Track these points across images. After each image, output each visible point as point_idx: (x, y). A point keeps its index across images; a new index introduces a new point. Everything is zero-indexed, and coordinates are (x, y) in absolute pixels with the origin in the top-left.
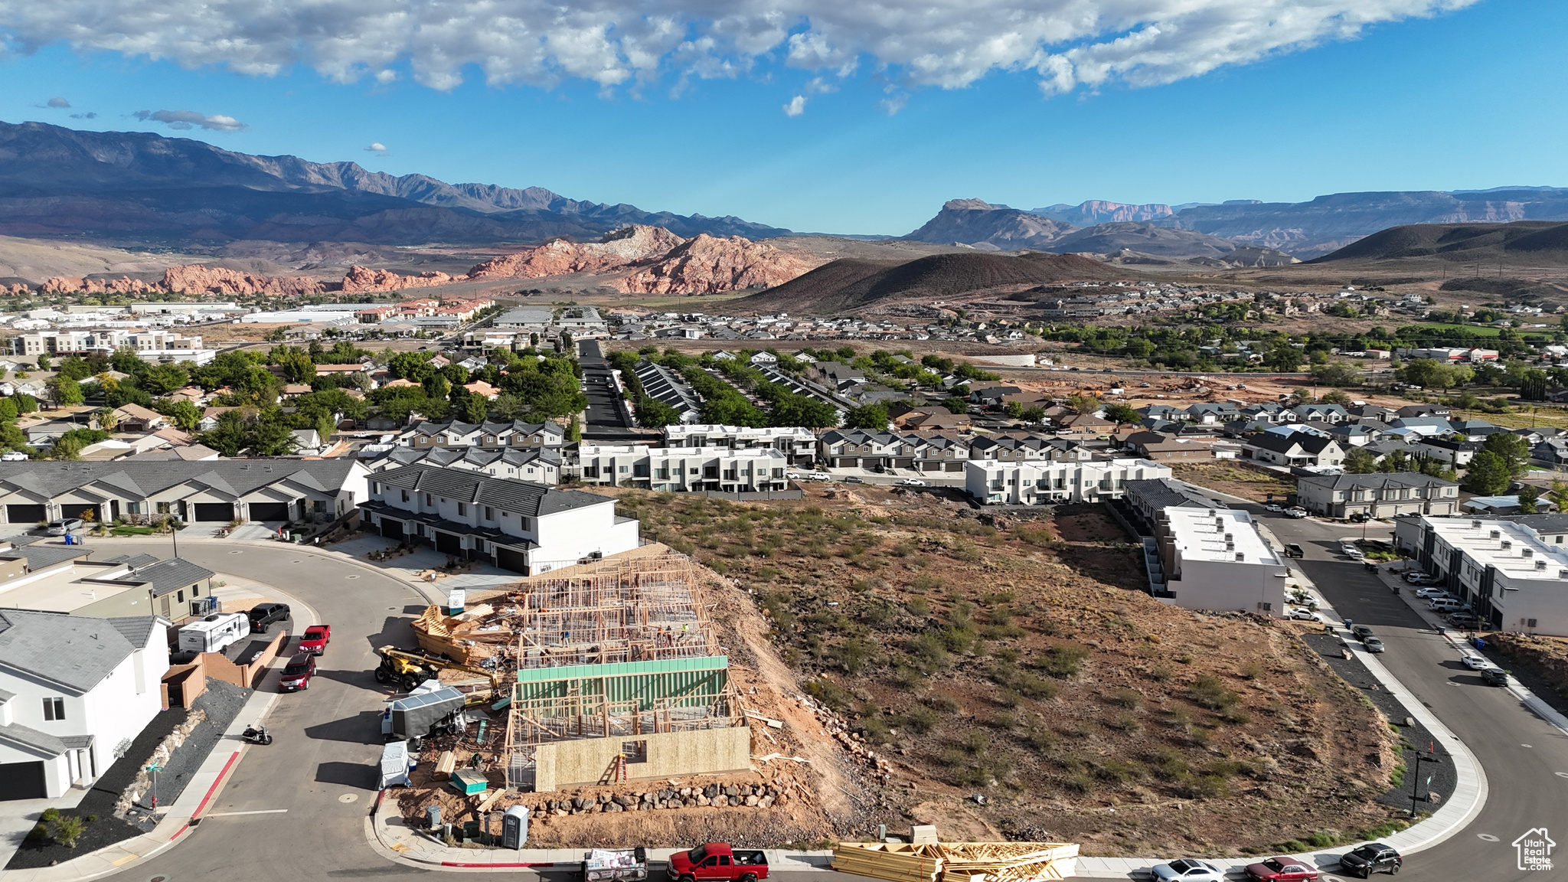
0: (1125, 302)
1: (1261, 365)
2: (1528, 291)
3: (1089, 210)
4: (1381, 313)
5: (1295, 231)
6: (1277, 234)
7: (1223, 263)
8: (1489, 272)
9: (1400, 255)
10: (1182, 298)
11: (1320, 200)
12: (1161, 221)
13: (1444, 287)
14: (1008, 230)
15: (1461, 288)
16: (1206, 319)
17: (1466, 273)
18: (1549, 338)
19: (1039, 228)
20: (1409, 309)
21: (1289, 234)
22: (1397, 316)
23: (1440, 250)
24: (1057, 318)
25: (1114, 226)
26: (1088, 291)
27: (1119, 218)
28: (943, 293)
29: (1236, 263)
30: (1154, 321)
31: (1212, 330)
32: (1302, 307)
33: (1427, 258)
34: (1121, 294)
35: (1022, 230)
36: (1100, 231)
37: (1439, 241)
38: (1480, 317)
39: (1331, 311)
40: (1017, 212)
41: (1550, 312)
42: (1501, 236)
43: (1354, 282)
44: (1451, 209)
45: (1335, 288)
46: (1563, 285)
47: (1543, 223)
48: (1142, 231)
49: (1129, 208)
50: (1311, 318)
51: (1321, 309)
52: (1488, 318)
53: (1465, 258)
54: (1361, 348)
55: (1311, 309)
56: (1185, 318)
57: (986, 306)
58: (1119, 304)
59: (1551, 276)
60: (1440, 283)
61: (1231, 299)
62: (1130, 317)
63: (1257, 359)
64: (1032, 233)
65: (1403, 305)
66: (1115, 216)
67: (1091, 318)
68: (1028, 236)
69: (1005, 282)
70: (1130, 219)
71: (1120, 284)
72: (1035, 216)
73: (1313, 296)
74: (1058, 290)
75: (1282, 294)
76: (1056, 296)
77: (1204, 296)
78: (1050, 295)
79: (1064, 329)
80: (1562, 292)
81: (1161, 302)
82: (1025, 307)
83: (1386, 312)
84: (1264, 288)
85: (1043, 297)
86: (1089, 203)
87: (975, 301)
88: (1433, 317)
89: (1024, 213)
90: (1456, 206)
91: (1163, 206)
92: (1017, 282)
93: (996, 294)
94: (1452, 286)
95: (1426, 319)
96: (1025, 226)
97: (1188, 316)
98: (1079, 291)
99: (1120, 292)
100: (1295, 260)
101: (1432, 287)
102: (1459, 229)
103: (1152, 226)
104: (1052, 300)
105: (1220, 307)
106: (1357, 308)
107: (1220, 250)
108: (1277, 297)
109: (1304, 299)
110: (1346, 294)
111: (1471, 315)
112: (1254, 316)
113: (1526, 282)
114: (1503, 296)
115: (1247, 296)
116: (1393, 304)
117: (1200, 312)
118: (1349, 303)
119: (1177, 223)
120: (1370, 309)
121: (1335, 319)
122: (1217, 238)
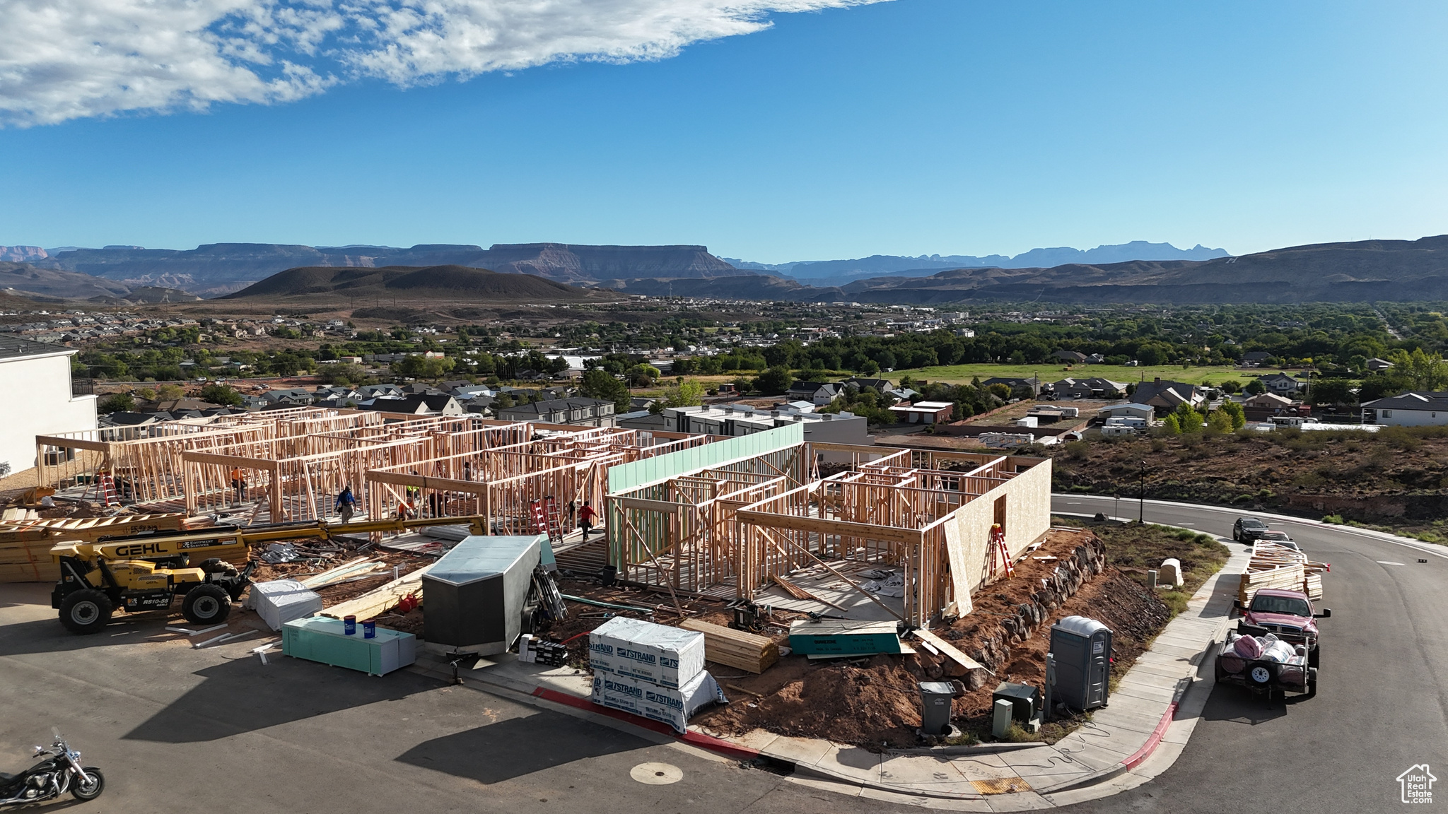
0: (58, 330)
1: (255, 372)
2: (418, 318)
4: (318, 334)
5: (184, 276)
6: (166, 278)
7: (126, 301)
8: (386, 303)
9: (303, 292)
10: (123, 325)
11: (203, 249)
12: (38, 262)
13: (354, 315)
15: (367, 316)
16: (157, 343)
17: (370, 304)
20: (338, 331)
21: (179, 279)
22: (332, 337)
23: (335, 288)
29: (140, 302)
30: (98, 347)
32: (250, 331)
33: (327, 294)
37: (332, 280)
38: (397, 336)
39: (277, 333)
41: (443, 332)
42: (380, 277)
43: (278, 312)
45: (267, 316)
46: (442, 313)
47: (408, 268)
48: (20, 271)
50: (258, 339)
51: (267, 332)
52: (403, 336)
53: (358, 294)
54: (333, 358)
55: (258, 332)
56: (133, 343)
58: (49, 331)
59: (430, 306)
60: (351, 312)
63: (248, 369)
65: (332, 328)
71: (44, 313)
73: (253, 322)
75: (224, 320)
77: (146, 323)
80: (442, 317)
81: (99, 329)
83: (322, 334)
84: (203, 317)
88: (361, 337)
90: (322, 258)
91: (36, 249)
94: (361, 314)
95: (355, 339)
97: (137, 340)
99: (43, 319)
100: (199, 299)
101: (346, 314)
102: (346, 271)
103: (29, 267)
105: (167, 332)
106: (296, 331)
107: (115, 291)
108: (220, 322)
109: (248, 324)
110: (280, 321)
111: (389, 334)
112: (207, 338)
113: (412, 310)
114: (403, 322)
115: (190, 322)
116: (323, 328)
117: (147, 337)
118: (287, 327)
119: (57, 265)
120: (307, 332)
121: (282, 340)
122: (106, 281)
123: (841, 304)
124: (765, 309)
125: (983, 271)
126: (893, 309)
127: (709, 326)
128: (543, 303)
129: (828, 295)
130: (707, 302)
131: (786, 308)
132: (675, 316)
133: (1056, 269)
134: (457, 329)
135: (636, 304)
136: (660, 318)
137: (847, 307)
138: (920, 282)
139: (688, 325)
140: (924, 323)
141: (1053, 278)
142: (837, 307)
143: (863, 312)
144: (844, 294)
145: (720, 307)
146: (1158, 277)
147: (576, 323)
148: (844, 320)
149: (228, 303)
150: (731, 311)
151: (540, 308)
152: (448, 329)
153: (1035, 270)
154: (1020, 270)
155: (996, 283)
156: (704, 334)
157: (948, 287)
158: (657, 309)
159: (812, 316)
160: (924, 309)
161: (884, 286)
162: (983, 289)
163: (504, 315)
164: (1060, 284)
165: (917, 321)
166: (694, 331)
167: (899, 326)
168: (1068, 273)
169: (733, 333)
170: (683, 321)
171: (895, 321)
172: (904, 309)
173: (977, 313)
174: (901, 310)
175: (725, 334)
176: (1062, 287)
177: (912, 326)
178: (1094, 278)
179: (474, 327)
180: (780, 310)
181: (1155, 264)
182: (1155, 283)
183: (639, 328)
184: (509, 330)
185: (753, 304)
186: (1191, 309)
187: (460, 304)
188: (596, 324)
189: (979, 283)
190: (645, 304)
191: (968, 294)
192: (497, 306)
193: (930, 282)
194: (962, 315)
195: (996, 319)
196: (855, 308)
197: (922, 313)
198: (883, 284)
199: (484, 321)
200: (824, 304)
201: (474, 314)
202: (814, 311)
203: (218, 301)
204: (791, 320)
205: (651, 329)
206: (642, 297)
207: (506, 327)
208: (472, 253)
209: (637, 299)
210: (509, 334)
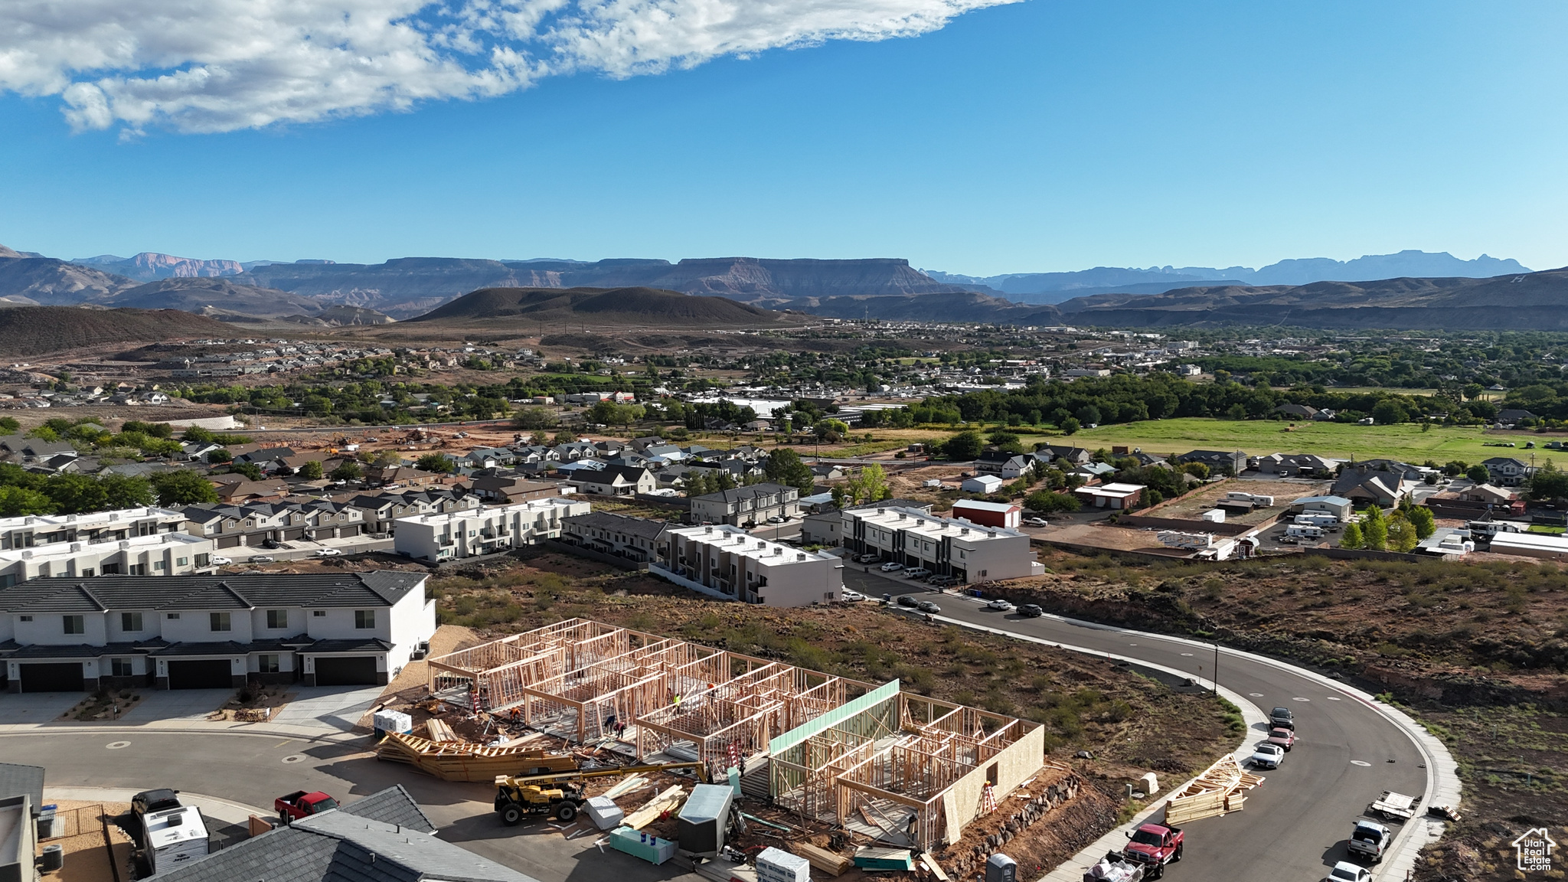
0: (263, 360)
1: (452, 414)
2: (606, 346)
3: (144, 262)
4: (508, 365)
5: (373, 292)
6: (356, 294)
7: (320, 321)
8: (573, 329)
9: (492, 315)
10: (323, 355)
11: (392, 263)
12: (234, 277)
13: (543, 342)
14: (47, 282)
15: (556, 343)
16: (356, 375)
17: (558, 331)
18: (649, 382)
19: (89, 281)
20: (528, 361)
21: (367, 294)
22: (522, 368)
23: (523, 311)
24: (191, 378)
25: (184, 281)
26: (215, 349)
27: (183, 272)
28: (23, 353)
29: (333, 321)
30: (302, 378)
31: (370, 385)
32: (443, 362)
34: (255, 352)
35: (67, 282)
36: (168, 285)
37: (520, 302)
38: (586, 367)
39: (468, 365)
40: (56, 262)
41: (631, 362)
42: (568, 300)
43: (469, 338)
44: (504, 276)
45: (458, 344)
46: (630, 340)
47: (591, 290)
48: (218, 287)
49: (193, 263)
50: (450, 371)
51: (459, 363)
52: (592, 368)
53: (545, 318)
54: (525, 396)
55: (451, 363)
56: (334, 374)
57: (90, 368)
58: (256, 362)
59: (618, 333)
60: (539, 339)
61: (372, 355)
62: (273, 375)
63: (444, 410)
64: (80, 286)
65: (522, 358)
66: (178, 271)
67: (231, 378)
68: (75, 289)
69: (104, 340)
70: (196, 274)
71: (250, 342)
72: (82, 267)
73: (445, 351)
74: (179, 348)
75: (418, 350)
76: (179, 355)
77: (345, 353)
78: (169, 354)
79: (205, 390)
80: (630, 346)
81: (302, 359)
82: (139, 367)
83: (512, 365)
84: (396, 344)
85: (163, 356)
86: (144, 256)
87: (70, 362)
88: (550, 368)
89: (66, 263)
90: (507, 273)
91: (232, 262)
92: (121, 340)
93: (96, 354)
94: (549, 341)
95: (545, 370)
96: (70, 278)
97: (336, 371)
98: (205, 349)
99: (248, 348)
100: (390, 320)
101: (534, 341)
103: (228, 282)
104: (175, 359)
105: (365, 363)
106: (487, 362)
107: (308, 308)
108: (413, 352)
109: (440, 354)
110: (471, 349)
111: (578, 365)
112: (402, 370)
113: (600, 338)
114: (591, 349)
115: (387, 352)
116: (513, 357)
117: (346, 368)
118: (478, 358)
119: (252, 281)
120: (498, 362)
121: (473, 371)
122: (299, 297)
123: (1054, 329)
124: (969, 335)
125: (1220, 290)
126: (1113, 336)
127: (907, 356)
128: (733, 329)
129: (1040, 316)
130: (907, 326)
131: (992, 335)
132: (870, 344)
133: (1306, 287)
134: (645, 359)
135: (829, 329)
136: (854, 346)
137: (1061, 332)
138: (1148, 301)
139: (883, 355)
140: (1147, 354)
141: (1302, 297)
142: (1050, 332)
143: (1078, 339)
144: (1060, 314)
145: (919, 332)
146: (1429, 297)
147: (766, 352)
148: (1056, 350)
149: (419, 326)
150: (932, 338)
151: (729, 335)
152: (636, 359)
153: (1281, 288)
154: (1264, 288)
155: (1236, 303)
156: (900, 368)
157: (1179, 308)
158: (850, 336)
159: (1020, 345)
160: (1149, 336)
161: (1105, 305)
162: (1219, 310)
163: (693, 342)
164: (1310, 305)
165: (1139, 352)
166: (890, 363)
167: (1118, 358)
168: (1320, 292)
169: (931, 366)
170: (878, 351)
171: (1114, 351)
172: (1126, 335)
173: (1209, 342)
174: (1122, 337)
175: (922, 367)
176: (1310, 309)
177: (1132, 358)
178: (1351, 298)
179: (662, 356)
180: (985, 336)
181: (1426, 282)
182: (1424, 305)
183: (831, 358)
184: (697, 361)
185: (956, 329)
186: (1465, 337)
187: (648, 331)
188: (786, 353)
189: (1216, 302)
190: (838, 329)
191: (1202, 315)
192: (685, 333)
193: (1158, 301)
194: (1191, 345)
195: (1230, 350)
196: (1070, 334)
197: (1146, 341)
198: (1104, 302)
199: (672, 349)
200: (1035, 328)
201: (662, 341)
202: (1023, 338)
203: (408, 324)
204: (996, 349)
205: (844, 360)
206: (836, 321)
207: (694, 356)
208: (659, 268)
209: (830, 323)
210: (697, 365)
